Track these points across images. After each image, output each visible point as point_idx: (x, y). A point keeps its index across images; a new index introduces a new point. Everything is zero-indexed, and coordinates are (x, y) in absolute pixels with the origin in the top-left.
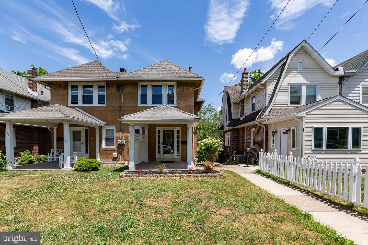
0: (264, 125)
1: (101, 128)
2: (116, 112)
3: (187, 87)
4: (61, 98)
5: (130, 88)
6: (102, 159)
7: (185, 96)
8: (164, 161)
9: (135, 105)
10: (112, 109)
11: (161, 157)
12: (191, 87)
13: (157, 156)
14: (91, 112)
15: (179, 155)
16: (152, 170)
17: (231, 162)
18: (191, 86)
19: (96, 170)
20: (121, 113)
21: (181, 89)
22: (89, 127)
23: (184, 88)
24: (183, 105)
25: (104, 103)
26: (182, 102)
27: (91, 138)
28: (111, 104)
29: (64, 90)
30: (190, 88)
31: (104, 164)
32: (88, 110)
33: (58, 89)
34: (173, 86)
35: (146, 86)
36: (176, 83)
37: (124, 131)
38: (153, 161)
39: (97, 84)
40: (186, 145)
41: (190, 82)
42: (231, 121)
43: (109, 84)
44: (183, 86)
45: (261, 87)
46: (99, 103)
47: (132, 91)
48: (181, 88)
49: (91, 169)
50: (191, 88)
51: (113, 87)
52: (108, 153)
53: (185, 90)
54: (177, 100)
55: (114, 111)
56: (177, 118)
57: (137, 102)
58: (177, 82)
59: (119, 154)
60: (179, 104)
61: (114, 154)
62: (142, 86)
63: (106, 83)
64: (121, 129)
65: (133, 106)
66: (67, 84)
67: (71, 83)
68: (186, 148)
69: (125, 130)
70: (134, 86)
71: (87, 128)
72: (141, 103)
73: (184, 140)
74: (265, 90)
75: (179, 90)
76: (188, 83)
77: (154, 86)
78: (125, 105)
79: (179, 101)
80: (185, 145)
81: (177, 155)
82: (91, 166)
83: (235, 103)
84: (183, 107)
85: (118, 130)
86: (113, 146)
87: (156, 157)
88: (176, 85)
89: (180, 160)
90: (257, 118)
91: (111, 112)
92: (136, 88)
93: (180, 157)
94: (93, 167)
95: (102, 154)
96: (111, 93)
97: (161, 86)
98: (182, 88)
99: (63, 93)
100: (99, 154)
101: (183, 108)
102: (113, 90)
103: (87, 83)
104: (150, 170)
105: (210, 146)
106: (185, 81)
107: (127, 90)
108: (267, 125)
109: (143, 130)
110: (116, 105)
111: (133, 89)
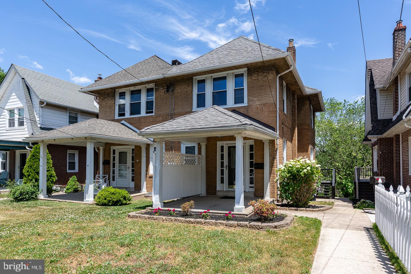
1: (148, 146)
3: (264, 73)
4: (108, 110)
5: (183, 87)
6: (149, 190)
7: (261, 89)
8: (229, 196)
9: (190, 110)
10: (162, 119)
11: (225, 190)
12: (270, 72)
13: (219, 186)
14: (138, 125)
15: (253, 187)
16: (176, 209)
17: (367, 202)
18: (271, 70)
19: (119, 205)
21: (253, 78)
22: (136, 146)
23: (258, 75)
24: (258, 103)
25: (152, 112)
26: (256, 99)
27: (138, 161)
28: (161, 113)
29: (111, 100)
30: (269, 74)
31: (149, 196)
32: (134, 122)
33: (106, 99)
34: (242, 75)
35: (203, 81)
36: (246, 69)
37: (175, 149)
38: (213, 195)
39: (146, 87)
40: (262, 170)
41: (268, 63)
42: (375, 125)
43: (158, 83)
44: (257, 71)
47: (185, 90)
48: (255, 77)
49: (111, 203)
50: (271, 74)
51: (163, 88)
53: (260, 78)
54: (248, 95)
56: (213, 126)
57: (192, 106)
58: (247, 67)
60: (251, 103)
62: (199, 81)
63: (154, 83)
64: (171, 147)
65: (187, 113)
66: (115, 90)
67: (119, 90)
68: (262, 176)
69: (177, 149)
70: (188, 83)
71: (134, 148)
72: (198, 106)
73: (260, 161)
75: (250, 80)
76: (265, 66)
77: (215, 80)
78: (176, 111)
79: (250, 98)
80: (260, 171)
82: (111, 198)
83: (383, 90)
84: (258, 106)
85: (168, 148)
87: (217, 189)
88: (247, 72)
89: (253, 196)
90: (405, 115)
92: (191, 85)
93: (253, 190)
94: (115, 200)
95: (149, 183)
96: (161, 96)
97: (224, 78)
98: (256, 75)
99: (111, 104)
100: (145, 183)
101: (258, 108)
102: (162, 92)
103: (135, 88)
104: (172, 209)
105: (298, 171)
106: (260, 64)
107: (179, 90)
109: (200, 146)
110: (166, 113)
111: (186, 87)
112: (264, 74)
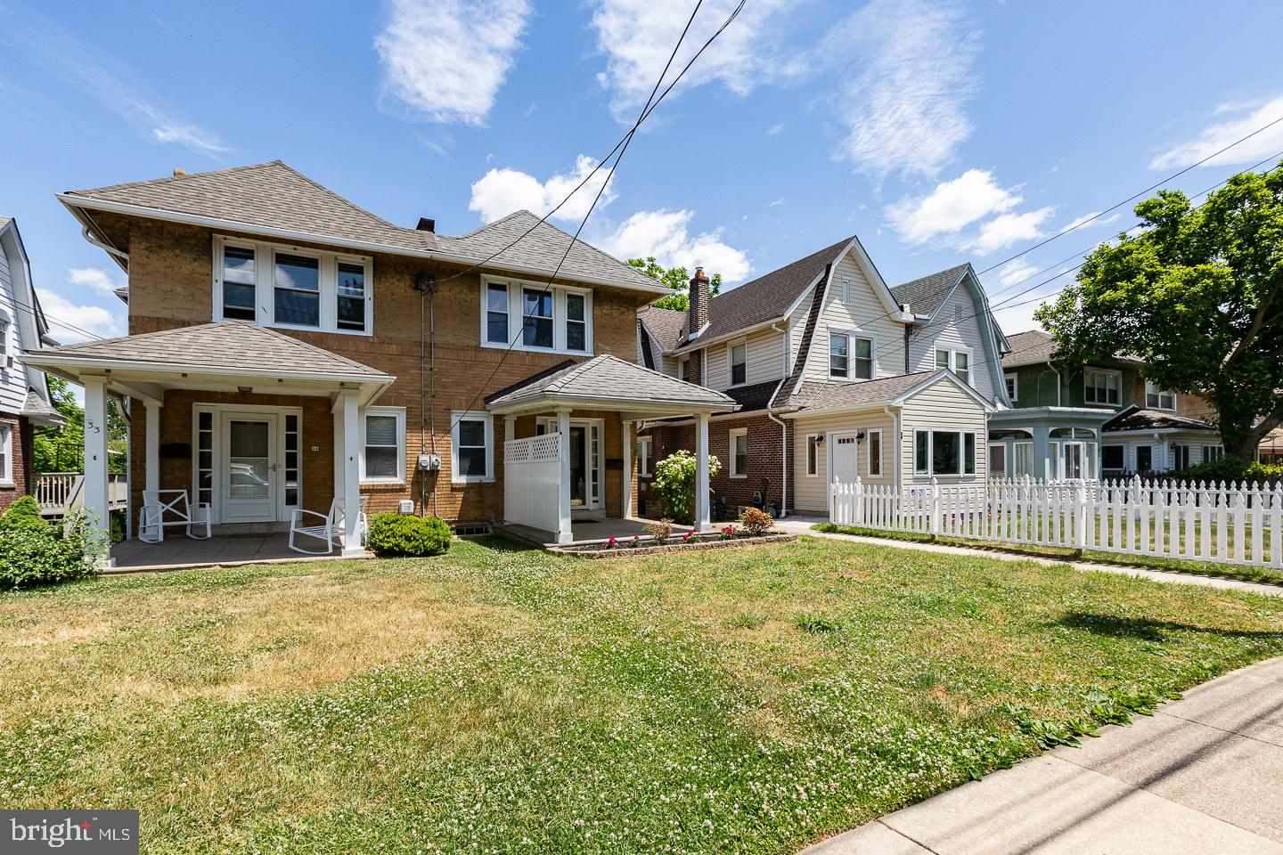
0: (785, 421)
2: (409, 361)
3: (621, 306)
4: (179, 289)
5: (457, 289)
7: (616, 333)
9: (473, 343)
10: (394, 349)
12: (630, 307)
16: (640, 538)
18: (630, 305)
20: (426, 365)
21: (604, 311)
22: (306, 409)
23: (612, 308)
25: (362, 328)
26: (607, 348)
27: (315, 449)
28: (392, 335)
29: (195, 260)
30: (629, 310)
33: (165, 253)
34: (581, 299)
35: (503, 288)
36: (590, 290)
37: (437, 424)
39: (336, 259)
40: (619, 471)
43: (385, 264)
44: (611, 301)
45: (777, 329)
46: (340, 326)
47: (462, 296)
48: (606, 309)
50: (631, 312)
51: (398, 277)
52: (377, 501)
53: (615, 313)
54: (595, 339)
55: (400, 357)
57: (479, 334)
58: (593, 289)
59: (419, 503)
61: (402, 502)
62: (492, 286)
63: (370, 259)
64: (425, 420)
65: (468, 348)
66: (211, 239)
67: (225, 239)
68: (618, 480)
69: (441, 424)
70: (470, 284)
71: (296, 411)
72: (491, 339)
73: (615, 456)
74: (784, 336)
75: (598, 312)
76: (624, 296)
77: (527, 291)
78: (438, 339)
79: (598, 344)
80: (616, 472)
81: (594, 501)
83: (667, 357)
85: (415, 420)
86: (395, 475)
88: (591, 296)
89: (604, 516)
90: (770, 403)
91: (391, 360)
92: (475, 289)
96: (392, 294)
97: (548, 294)
98: (608, 307)
99: (193, 271)
102: (397, 286)
103: (295, 249)
107: (447, 291)
108: (790, 423)
110: (409, 338)
111: (465, 291)
112: (622, 309)
